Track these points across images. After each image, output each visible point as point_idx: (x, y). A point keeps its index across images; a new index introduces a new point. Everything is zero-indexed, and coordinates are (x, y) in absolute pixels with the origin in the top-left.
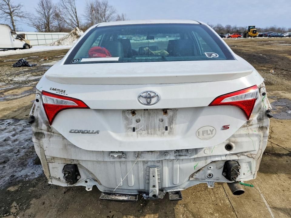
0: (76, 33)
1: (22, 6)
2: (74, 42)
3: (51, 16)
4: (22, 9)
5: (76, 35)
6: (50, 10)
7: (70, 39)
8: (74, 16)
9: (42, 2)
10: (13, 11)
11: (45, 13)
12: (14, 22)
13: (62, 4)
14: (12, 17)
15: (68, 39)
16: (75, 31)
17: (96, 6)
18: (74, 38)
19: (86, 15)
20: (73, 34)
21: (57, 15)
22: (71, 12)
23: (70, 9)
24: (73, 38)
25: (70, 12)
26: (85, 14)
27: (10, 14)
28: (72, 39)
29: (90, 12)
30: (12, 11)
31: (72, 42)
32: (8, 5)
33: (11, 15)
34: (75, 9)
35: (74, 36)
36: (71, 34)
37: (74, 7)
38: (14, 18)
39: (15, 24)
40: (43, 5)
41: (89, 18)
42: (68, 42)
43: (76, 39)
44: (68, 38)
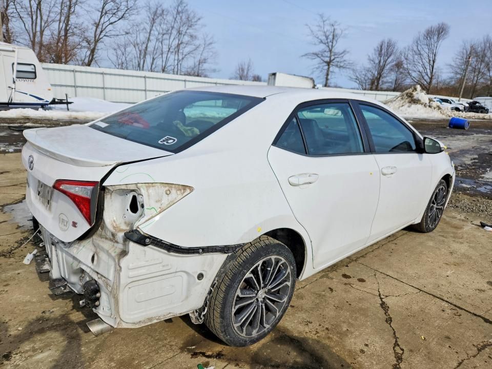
0: (412, 94)
1: (348, 52)
2: (401, 108)
3: (387, 67)
4: (346, 57)
5: (410, 97)
6: (388, 58)
7: (398, 104)
8: (428, 67)
9: (381, 47)
10: (334, 59)
11: (380, 62)
12: (330, 73)
13: (415, 48)
14: (329, 68)
15: (394, 103)
16: (413, 91)
17: (481, 48)
18: (405, 102)
19: (455, 65)
20: (405, 95)
21: (399, 65)
22: (426, 61)
23: (425, 55)
24: (402, 101)
25: (424, 60)
26: (453, 64)
27: (328, 63)
28: (400, 104)
29: (465, 60)
30: (332, 59)
31: (399, 107)
32: (330, 51)
33: (329, 65)
34: (435, 55)
35: (407, 99)
36: (403, 95)
37: (434, 52)
38: (331, 69)
39: (329, 77)
40: (381, 51)
41: (459, 71)
42: (392, 107)
43: (408, 104)
44: (395, 101)
